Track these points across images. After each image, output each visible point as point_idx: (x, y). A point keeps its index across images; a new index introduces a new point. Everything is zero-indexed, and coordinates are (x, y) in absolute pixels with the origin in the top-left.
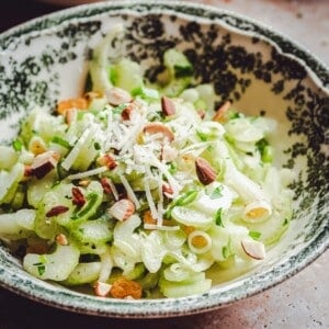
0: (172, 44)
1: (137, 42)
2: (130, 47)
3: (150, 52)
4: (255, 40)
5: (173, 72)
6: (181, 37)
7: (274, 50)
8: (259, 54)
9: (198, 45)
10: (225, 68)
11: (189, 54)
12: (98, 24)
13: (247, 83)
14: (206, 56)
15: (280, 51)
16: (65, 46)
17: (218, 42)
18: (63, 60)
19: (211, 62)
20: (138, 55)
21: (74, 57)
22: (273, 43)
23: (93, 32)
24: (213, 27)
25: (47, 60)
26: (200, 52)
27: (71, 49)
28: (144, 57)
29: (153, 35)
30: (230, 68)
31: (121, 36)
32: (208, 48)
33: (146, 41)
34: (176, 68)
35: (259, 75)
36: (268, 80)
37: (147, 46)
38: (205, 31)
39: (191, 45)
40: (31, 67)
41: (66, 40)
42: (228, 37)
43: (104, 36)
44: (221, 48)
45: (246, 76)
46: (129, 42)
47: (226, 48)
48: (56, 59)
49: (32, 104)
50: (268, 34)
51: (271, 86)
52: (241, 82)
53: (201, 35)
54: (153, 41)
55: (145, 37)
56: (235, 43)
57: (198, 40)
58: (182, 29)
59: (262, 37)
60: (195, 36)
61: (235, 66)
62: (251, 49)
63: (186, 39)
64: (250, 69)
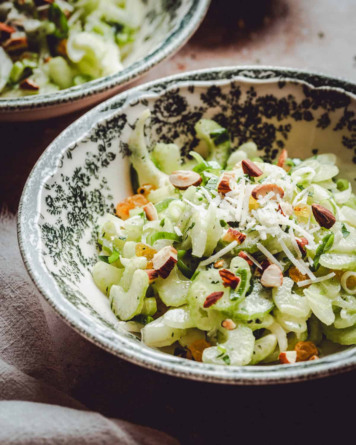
0: (198, 115)
1: (165, 123)
2: (159, 130)
3: (179, 129)
4: (281, 85)
5: (211, 141)
6: (205, 105)
7: (305, 88)
8: (290, 97)
9: (225, 109)
10: (259, 121)
11: (219, 119)
12: (123, 117)
13: (288, 128)
14: (236, 116)
15: (312, 87)
16: (102, 149)
17: (243, 99)
18: (105, 163)
19: (243, 120)
20: (169, 135)
21: (113, 156)
22: (302, 82)
23: (122, 127)
24: (233, 85)
25: (92, 167)
26: (229, 113)
27: (108, 150)
28: (176, 135)
29: (178, 112)
30: (264, 120)
31: (148, 122)
32: (236, 108)
33: (173, 120)
34: (212, 136)
35: (297, 117)
36: (309, 117)
37: (175, 124)
38: (226, 91)
39: (217, 110)
40: (81, 178)
41: (100, 142)
42: (252, 90)
43: (133, 127)
44: (248, 103)
45: (285, 122)
46: (157, 126)
47: (254, 102)
48: (99, 164)
49: (95, 215)
50: (292, 75)
51: (315, 123)
52: (281, 129)
53: (224, 97)
54: (179, 118)
55: (170, 116)
56: (261, 94)
57: (223, 103)
58: (203, 97)
59: (288, 80)
60: (218, 99)
61: (269, 116)
62: (280, 94)
63: (211, 105)
64: (287, 113)
